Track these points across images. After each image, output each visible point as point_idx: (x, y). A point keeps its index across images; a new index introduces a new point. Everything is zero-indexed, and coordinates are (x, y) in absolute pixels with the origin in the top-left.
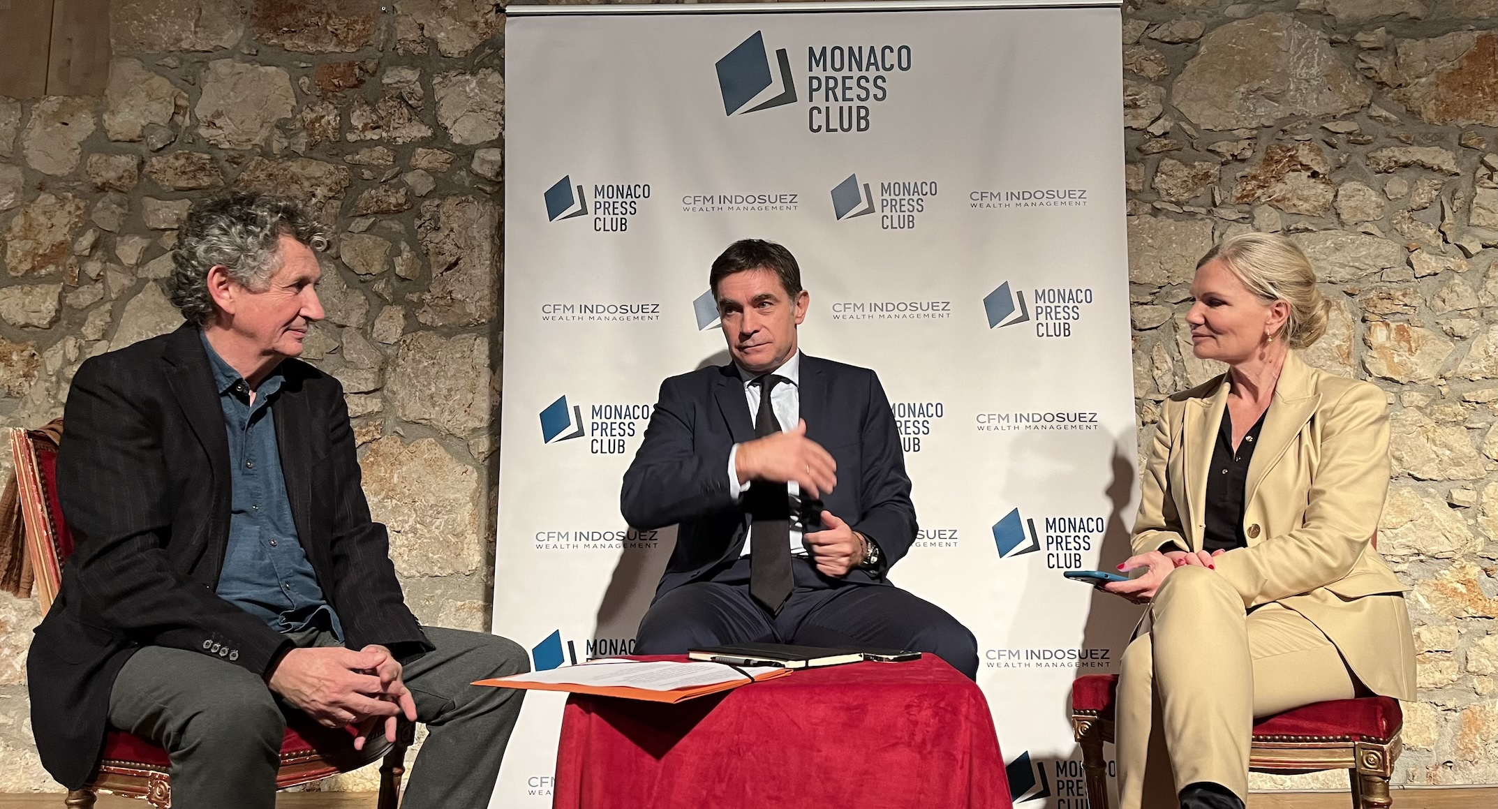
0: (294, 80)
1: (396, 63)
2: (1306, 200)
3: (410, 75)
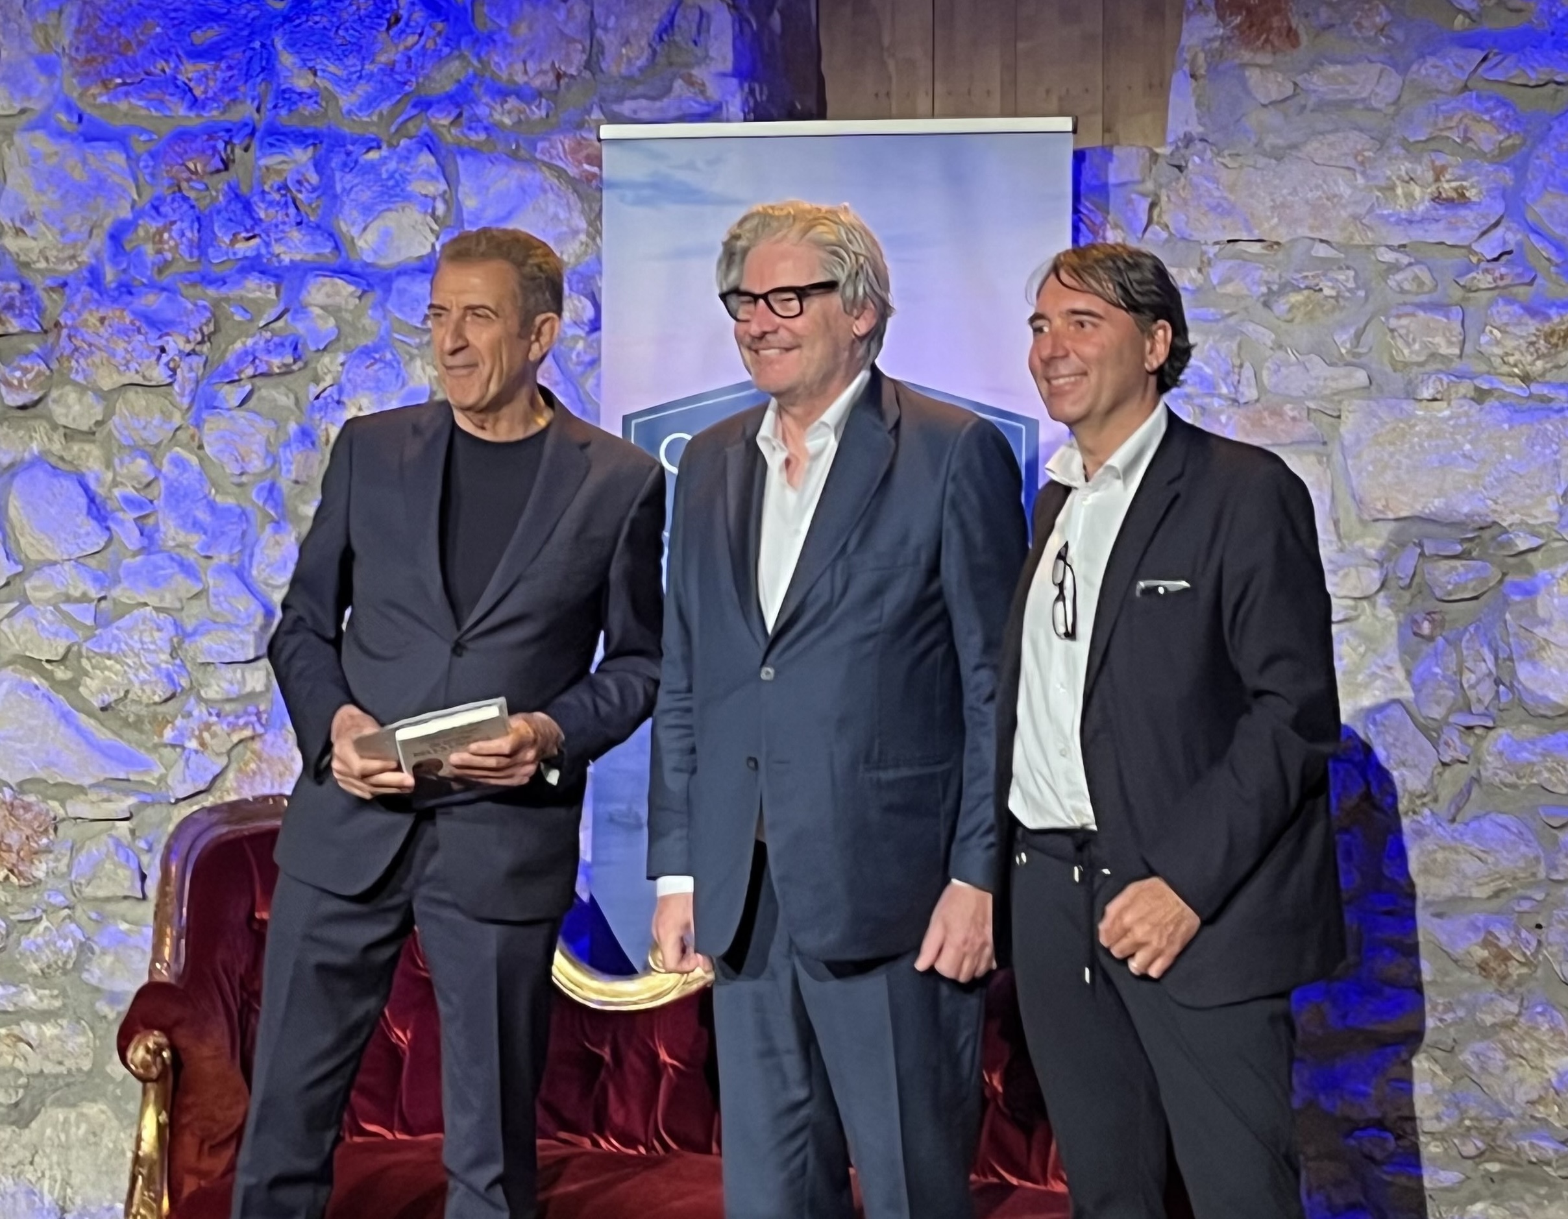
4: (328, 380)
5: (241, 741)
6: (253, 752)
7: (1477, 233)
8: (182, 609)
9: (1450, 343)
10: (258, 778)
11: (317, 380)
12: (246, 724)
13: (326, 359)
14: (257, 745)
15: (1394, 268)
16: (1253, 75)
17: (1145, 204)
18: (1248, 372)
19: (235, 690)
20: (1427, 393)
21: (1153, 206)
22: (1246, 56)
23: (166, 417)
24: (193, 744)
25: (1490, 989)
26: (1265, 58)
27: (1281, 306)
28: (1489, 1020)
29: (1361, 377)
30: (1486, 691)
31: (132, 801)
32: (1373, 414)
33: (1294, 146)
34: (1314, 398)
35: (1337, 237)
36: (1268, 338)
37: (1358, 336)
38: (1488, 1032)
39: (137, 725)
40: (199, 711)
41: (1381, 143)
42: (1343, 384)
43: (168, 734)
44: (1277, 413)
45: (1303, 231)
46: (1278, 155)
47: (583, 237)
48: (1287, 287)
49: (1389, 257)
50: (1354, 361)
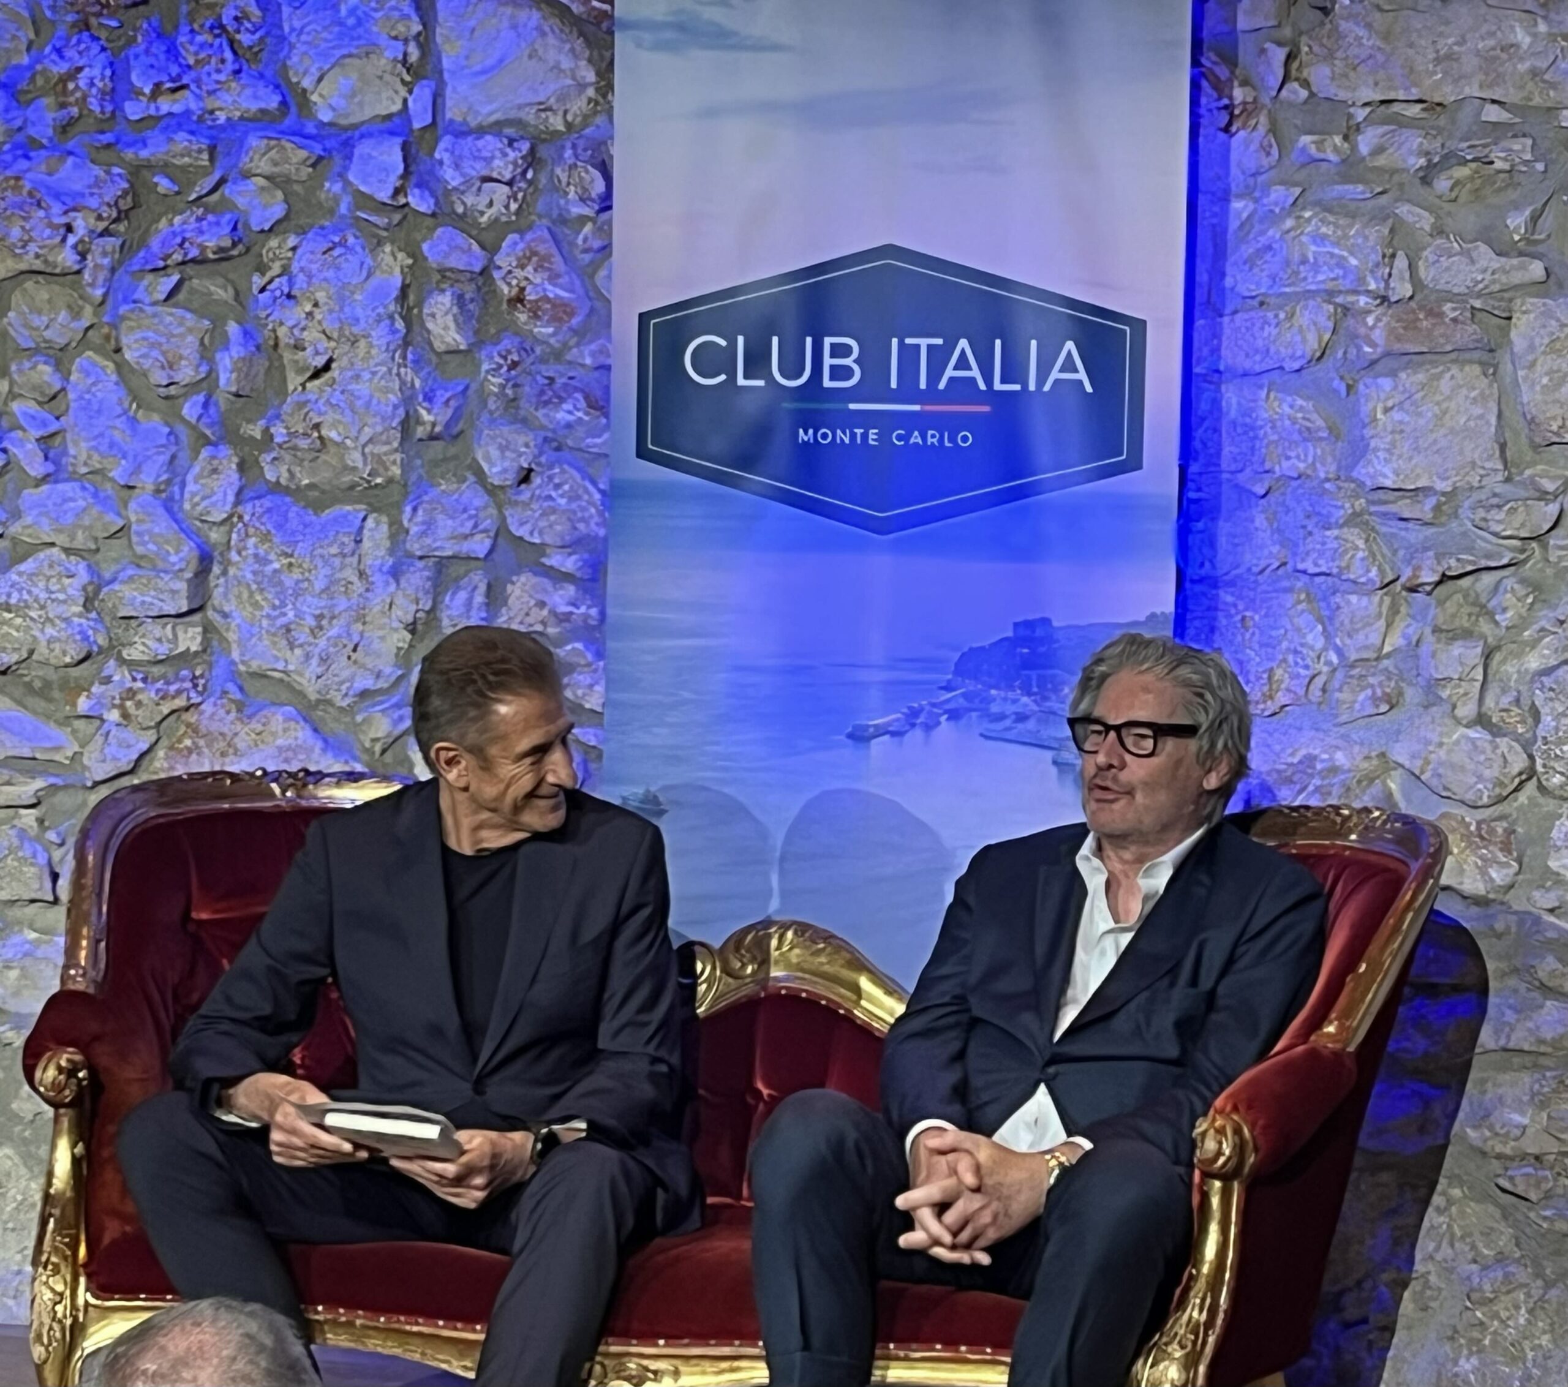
4: (276, 268)
5: (173, 712)
6: (188, 725)
8: (98, 550)
10: (194, 756)
11: (262, 269)
12: (179, 692)
13: (273, 243)
14: (191, 717)
17: (1279, 55)
18: (1401, 262)
19: (163, 650)
21: (1290, 58)
23: (76, 314)
24: (114, 716)
27: (1442, 184)
29: (1536, 269)
31: (39, 783)
32: (1548, 314)
34: (1479, 295)
35: (1512, 96)
36: (1426, 221)
37: (1535, 219)
39: (44, 692)
40: (121, 676)
42: (1517, 278)
43: (83, 704)
44: (1435, 314)
47: (591, 92)
48: (1451, 159)
50: (1528, 250)
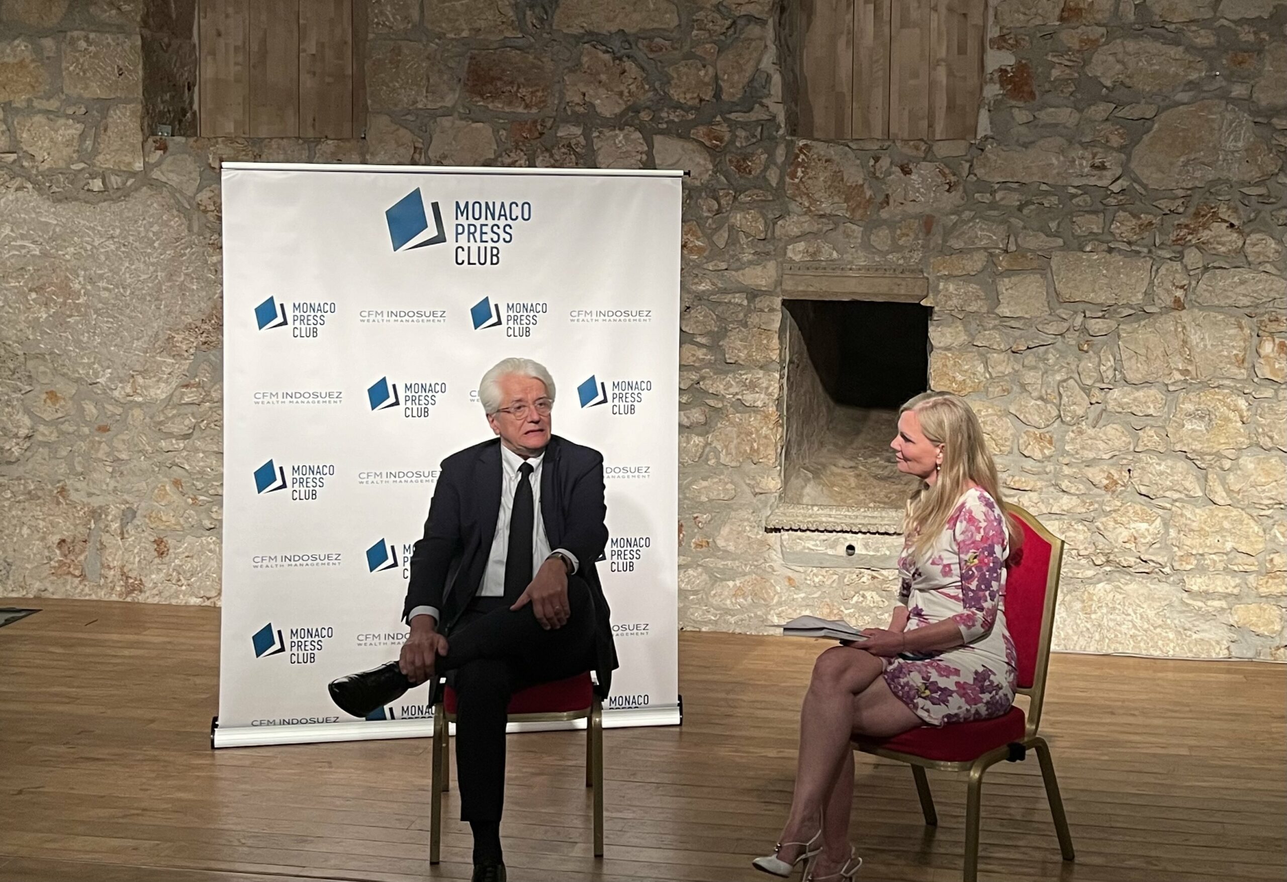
0: (496, 132)
1: (566, 121)
2: (1223, 244)
3: (578, 131)
7: (1110, 182)
9: (1098, 228)
15: (1074, 196)
16: (1016, 111)
20: (1088, 249)
22: (1014, 103)
25: (1108, 497)
26: (1021, 104)
28: (1108, 509)
30: (1110, 374)
33: (1033, 142)
38: (1107, 514)
41: (1070, 142)
45: (1036, 179)
46: (1026, 145)
49: (1073, 191)
